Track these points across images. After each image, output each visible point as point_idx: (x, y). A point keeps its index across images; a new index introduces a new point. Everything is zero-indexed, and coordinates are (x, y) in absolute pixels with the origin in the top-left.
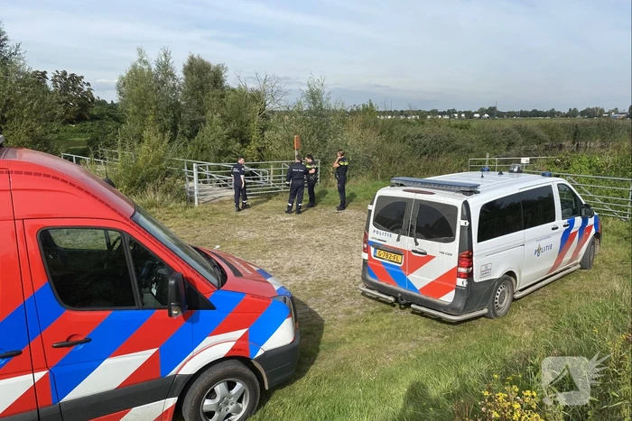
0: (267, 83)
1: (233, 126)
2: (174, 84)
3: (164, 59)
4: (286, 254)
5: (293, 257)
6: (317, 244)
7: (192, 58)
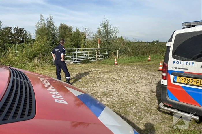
0: (86, 30)
1: (74, 42)
2: (53, 27)
3: (50, 19)
4: (98, 85)
5: (103, 86)
6: (114, 80)
7: (62, 24)
